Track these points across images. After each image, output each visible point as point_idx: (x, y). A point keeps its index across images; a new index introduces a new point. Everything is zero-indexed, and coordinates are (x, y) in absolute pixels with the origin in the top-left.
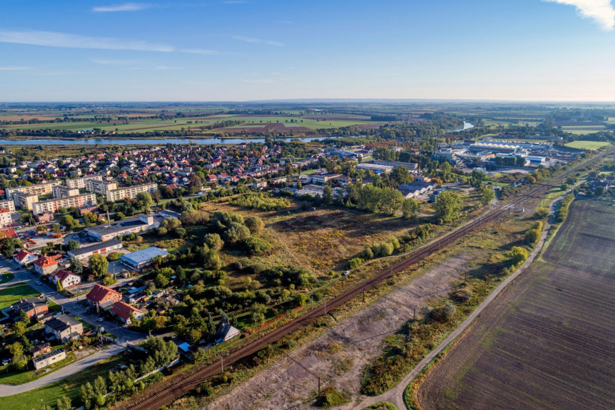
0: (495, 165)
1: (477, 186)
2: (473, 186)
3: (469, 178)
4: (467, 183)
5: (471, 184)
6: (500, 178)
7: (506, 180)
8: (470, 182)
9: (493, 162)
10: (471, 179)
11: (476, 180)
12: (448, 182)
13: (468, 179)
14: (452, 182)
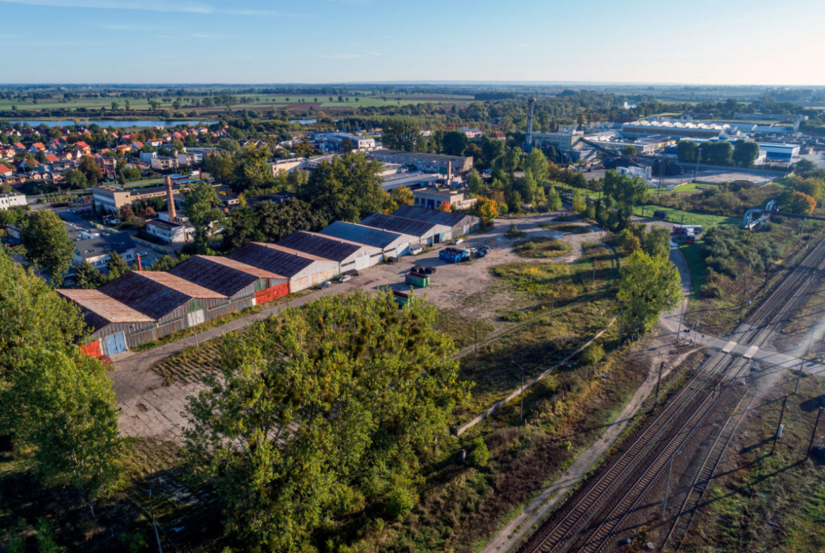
0: (677, 163)
1: (615, 224)
2: (601, 225)
3: (594, 196)
4: (584, 216)
5: (597, 218)
6: (694, 197)
7: (712, 205)
8: (593, 211)
9: (671, 156)
10: (597, 203)
11: (614, 202)
12: (527, 210)
13: (588, 201)
14: (542, 210)
